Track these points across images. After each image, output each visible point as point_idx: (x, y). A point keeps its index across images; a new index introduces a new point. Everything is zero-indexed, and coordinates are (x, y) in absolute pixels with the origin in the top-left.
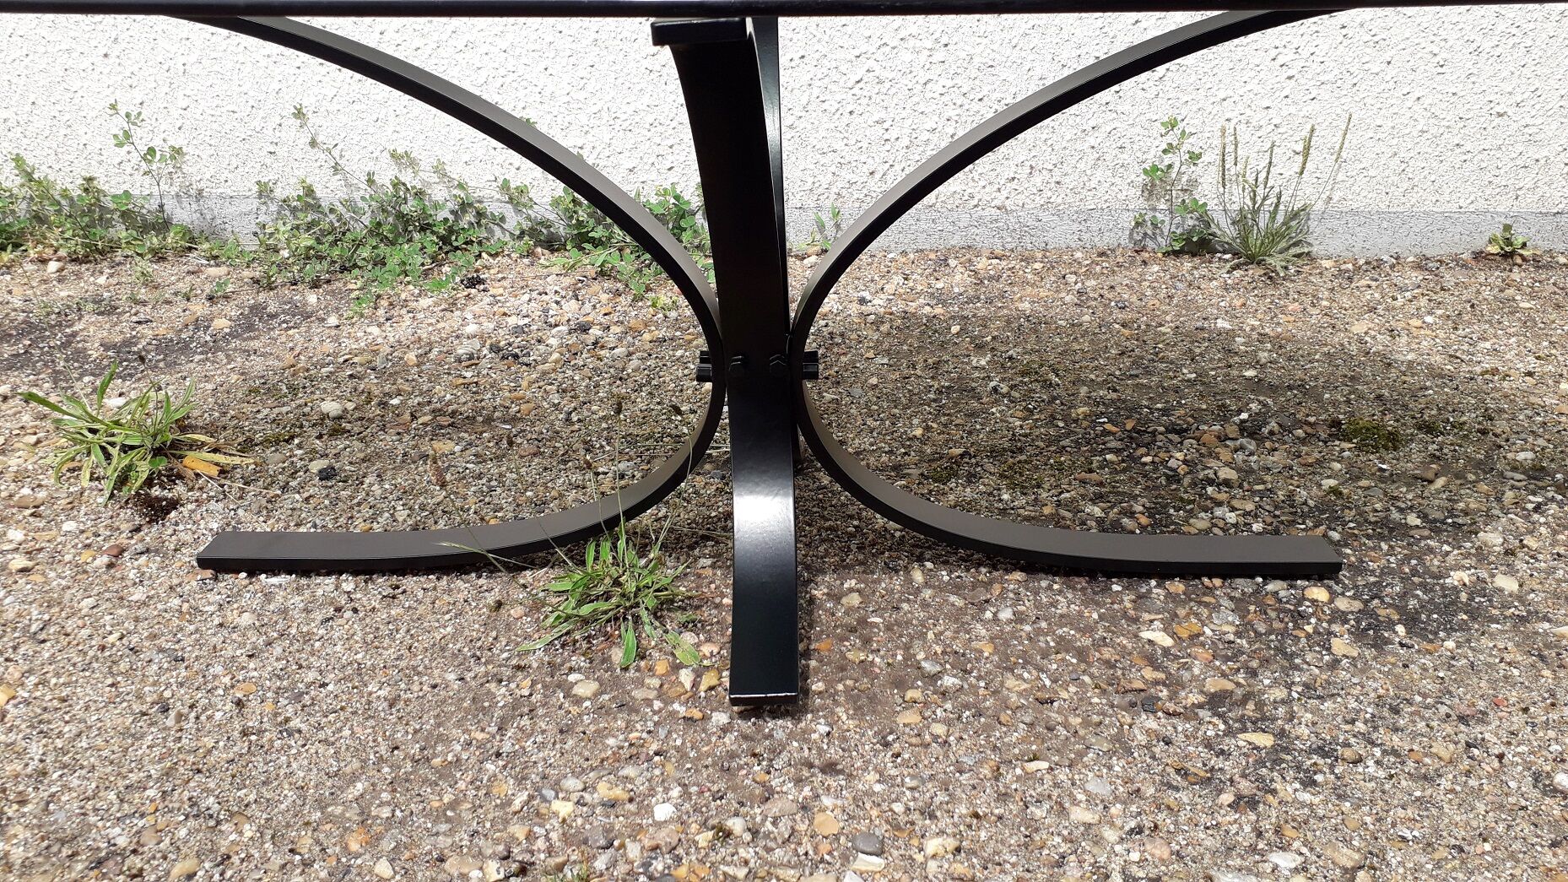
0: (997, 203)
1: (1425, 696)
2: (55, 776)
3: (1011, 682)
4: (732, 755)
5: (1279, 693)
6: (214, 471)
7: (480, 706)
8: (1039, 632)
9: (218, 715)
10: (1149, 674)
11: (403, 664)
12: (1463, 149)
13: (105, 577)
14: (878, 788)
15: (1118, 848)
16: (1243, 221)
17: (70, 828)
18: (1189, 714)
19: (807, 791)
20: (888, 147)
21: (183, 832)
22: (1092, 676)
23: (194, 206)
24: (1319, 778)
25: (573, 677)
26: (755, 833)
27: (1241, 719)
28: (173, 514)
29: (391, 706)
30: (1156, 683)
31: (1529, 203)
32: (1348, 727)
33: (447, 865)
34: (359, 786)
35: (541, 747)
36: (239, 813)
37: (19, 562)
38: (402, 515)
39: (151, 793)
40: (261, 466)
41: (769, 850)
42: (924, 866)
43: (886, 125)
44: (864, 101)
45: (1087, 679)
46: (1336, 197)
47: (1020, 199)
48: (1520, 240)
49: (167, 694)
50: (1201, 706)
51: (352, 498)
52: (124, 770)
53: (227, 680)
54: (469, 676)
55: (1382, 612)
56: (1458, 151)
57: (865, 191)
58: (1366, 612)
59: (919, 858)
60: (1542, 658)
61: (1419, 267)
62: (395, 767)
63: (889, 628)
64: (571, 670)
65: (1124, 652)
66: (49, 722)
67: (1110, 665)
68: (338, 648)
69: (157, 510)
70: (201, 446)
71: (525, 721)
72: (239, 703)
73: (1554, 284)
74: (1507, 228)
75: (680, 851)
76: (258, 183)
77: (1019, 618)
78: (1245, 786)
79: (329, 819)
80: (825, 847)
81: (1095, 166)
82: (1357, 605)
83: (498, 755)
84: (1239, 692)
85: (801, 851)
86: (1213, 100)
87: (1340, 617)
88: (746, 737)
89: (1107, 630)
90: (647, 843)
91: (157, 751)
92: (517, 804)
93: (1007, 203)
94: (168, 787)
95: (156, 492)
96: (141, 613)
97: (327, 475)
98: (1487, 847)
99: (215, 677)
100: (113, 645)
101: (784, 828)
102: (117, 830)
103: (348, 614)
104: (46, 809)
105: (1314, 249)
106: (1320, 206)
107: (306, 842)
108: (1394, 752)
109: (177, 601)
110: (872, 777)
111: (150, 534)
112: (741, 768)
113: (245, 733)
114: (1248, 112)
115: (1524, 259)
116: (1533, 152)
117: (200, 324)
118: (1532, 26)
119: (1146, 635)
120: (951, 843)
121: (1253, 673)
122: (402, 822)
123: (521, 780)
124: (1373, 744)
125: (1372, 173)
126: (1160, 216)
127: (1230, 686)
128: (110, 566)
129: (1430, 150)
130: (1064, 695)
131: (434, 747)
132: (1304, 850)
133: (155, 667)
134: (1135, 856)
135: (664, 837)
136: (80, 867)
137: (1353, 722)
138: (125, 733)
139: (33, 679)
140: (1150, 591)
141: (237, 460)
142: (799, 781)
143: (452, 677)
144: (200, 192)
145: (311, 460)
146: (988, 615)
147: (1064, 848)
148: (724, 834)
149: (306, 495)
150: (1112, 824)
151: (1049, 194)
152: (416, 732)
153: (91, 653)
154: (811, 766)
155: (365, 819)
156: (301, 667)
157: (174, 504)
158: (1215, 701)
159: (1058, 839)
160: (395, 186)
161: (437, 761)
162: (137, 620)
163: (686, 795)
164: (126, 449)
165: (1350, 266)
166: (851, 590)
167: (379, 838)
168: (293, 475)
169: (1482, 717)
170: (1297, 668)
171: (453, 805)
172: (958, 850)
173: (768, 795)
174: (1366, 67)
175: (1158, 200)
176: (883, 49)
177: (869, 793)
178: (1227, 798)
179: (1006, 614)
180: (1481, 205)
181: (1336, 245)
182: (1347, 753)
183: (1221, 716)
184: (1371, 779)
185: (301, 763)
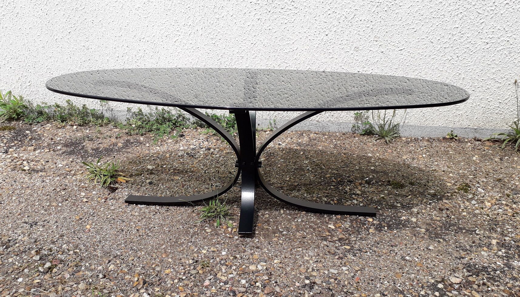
0: (316, 120)
1: (385, 241)
2: (103, 242)
3: (298, 234)
4: (238, 244)
5: (354, 239)
6: (125, 181)
7: (187, 233)
8: (306, 224)
9: (134, 232)
10: (327, 233)
11: (171, 224)
12: (439, 111)
13: (104, 204)
14: (267, 251)
15: (312, 264)
16: (382, 127)
17: (108, 251)
18: (334, 242)
19: (252, 251)
21: (130, 252)
22: (315, 233)
23: (110, 113)
24: (357, 255)
25: (206, 228)
26: (241, 258)
27: (344, 244)
28: (117, 191)
29: (169, 232)
30: (329, 235)
31: (458, 125)
32: (366, 246)
33: (182, 260)
34: (164, 246)
35: (200, 241)
36: (141, 250)
37: (85, 200)
38: (168, 193)
39: (123, 245)
40: (135, 180)
41: (244, 261)
42: (274, 265)
45: (314, 234)
46: (406, 121)
47: (322, 119)
48: (455, 135)
49: (122, 228)
50: (337, 240)
51: (156, 189)
52: (117, 241)
53: (134, 226)
54: (185, 227)
55: (383, 224)
57: (282, 116)
58: (380, 224)
59: (273, 264)
60: (415, 235)
61: (428, 141)
62: (171, 243)
63: (274, 222)
64: (206, 227)
65: (324, 229)
66: (99, 232)
67: (320, 231)
68: (157, 220)
69: (113, 190)
70: (121, 175)
71: (196, 236)
72: (137, 230)
73: (462, 147)
74: (452, 131)
75: (227, 260)
76: (128, 108)
77: (302, 221)
78: (341, 255)
79: (159, 252)
80: (255, 261)
82: (378, 222)
83: (191, 242)
84: (345, 238)
85: (250, 261)
87: (374, 225)
88: (241, 241)
89: (321, 224)
90: (220, 258)
91: (122, 238)
92: (195, 250)
93: (319, 120)
94: (126, 245)
95: (112, 186)
96: (114, 212)
97: (150, 183)
98: (386, 268)
99: (132, 225)
100: (109, 218)
101: (247, 257)
102: (117, 252)
103: (158, 214)
104: (103, 247)
105: (401, 135)
106: (402, 124)
107: (154, 255)
108: (375, 251)
109: (121, 210)
110: (266, 249)
111: (112, 195)
112: (240, 246)
113: (140, 236)
115: (456, 140)
116: (458, 112)
117: (115, 144)
118: (456, 81)
119: (329, 226)
120: (279, 261)
121: (350, 235)
122: (173, 253)
123: (196, 247)
124: (371, 250)
125: (416, 116)
126: (359, 125)
127: (344, 237)
128: (105, 202)
129: (431, 111)
130: (308, 237)
131: (178, 240)
132: (349, 267)
133: (119, 223)
134: (315, 266)
135: (223, 257)
136: (112, 257)
137: (368, 245)
138: (115, 235)
139: (94, 224)
140: (333, 217)
141: (129, 179)
142: (251, 250)
143: (181, 227)
144: (112, 109)
145: (146, 180)
146: (296, 220)
147: (302, 263)
148: (236, 258)
149: (146, 188)
150: (312, 260)
151: (330, 118)
152: (174, 237)
153: (105, 219)
154: (254, 247)
155: (165, 252)
156: (149, 224)
157: (117, 189)
158: (340, 240)
159: (300, 262)
160: (162, 110)
161: (179, 242)
162: (113, 213)
163: (228, 251)
164: (104, 175)
165: (409, 140)
166: (267, 214)
167: (168, 255)
168: (143, 183)
169: (396, 246)
170: (360, 234)
171: (182, 250)
172: (281, 263)
173: (245, 251)
175: (359, 121)
177: (265, 252)
178: (337, 257)
179: (300, 220)
180: (445, 125)
181: (407, 134)
182: (364, 251)
183: (341, 243)
184: (368, 255)
185: (152, 242)
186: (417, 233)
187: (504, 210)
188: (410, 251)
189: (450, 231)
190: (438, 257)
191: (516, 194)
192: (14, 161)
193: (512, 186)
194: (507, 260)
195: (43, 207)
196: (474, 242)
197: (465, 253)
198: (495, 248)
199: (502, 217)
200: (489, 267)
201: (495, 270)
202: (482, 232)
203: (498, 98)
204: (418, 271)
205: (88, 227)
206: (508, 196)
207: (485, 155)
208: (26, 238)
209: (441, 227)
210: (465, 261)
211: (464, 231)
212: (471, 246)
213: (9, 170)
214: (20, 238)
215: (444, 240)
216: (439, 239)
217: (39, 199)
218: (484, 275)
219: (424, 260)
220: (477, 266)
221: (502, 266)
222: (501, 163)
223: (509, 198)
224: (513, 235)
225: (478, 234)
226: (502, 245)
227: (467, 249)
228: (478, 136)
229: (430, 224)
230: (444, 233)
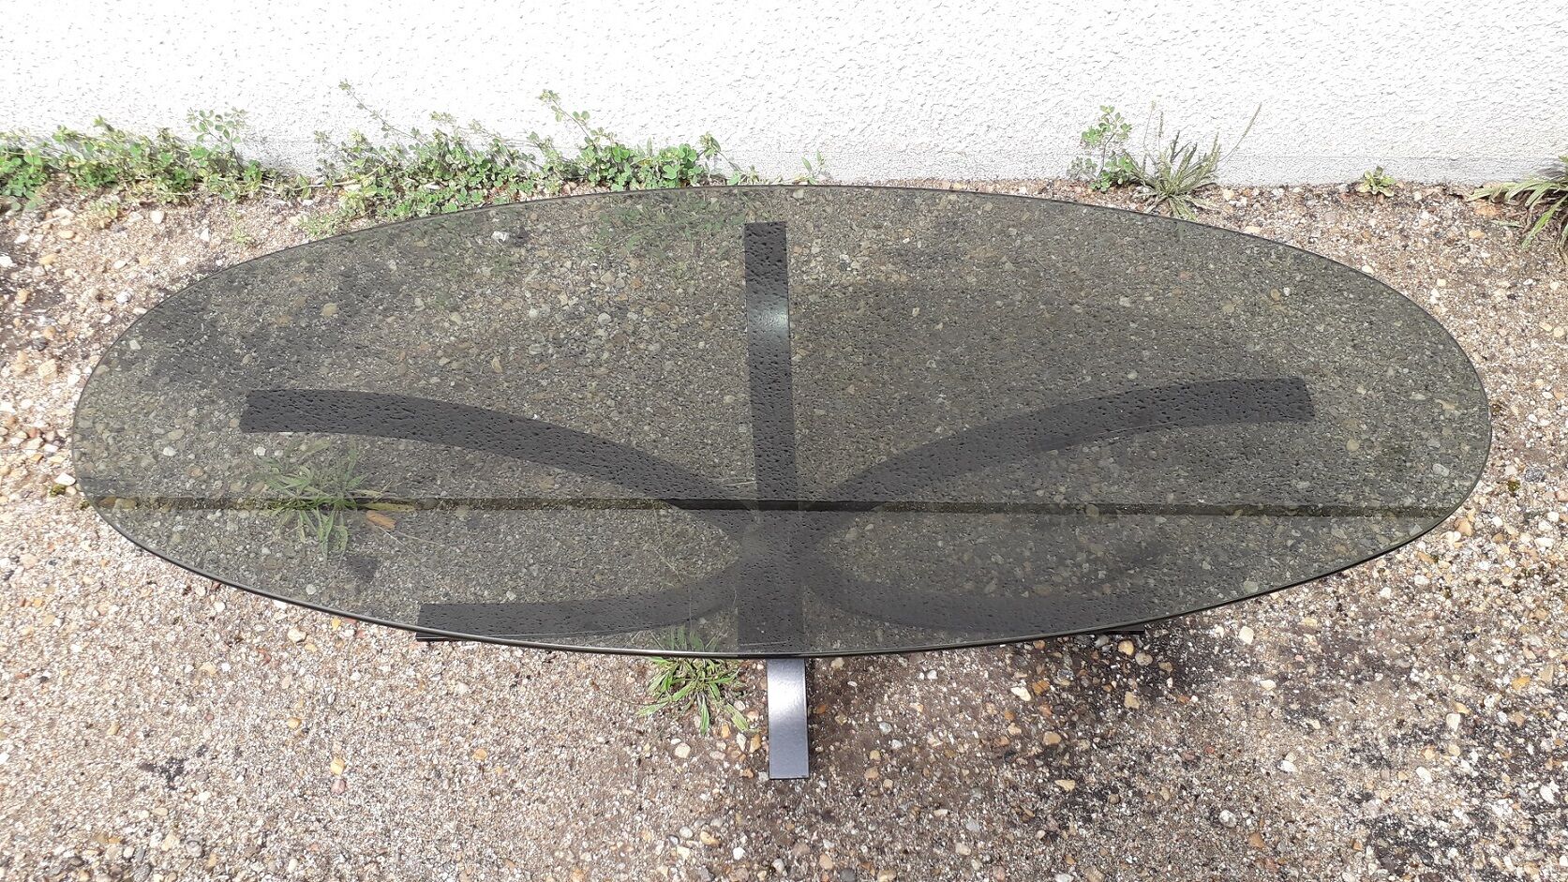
1: (1168, 745)
2: (396, 833)
3: (932, 740)
4: (772, 807)
5: (1085, 745)
6: (390, 523)
7: (623, 767)
8: (953, 693)
9: (471, 778)
10: (1013, 729)
11: (570, 728)
12: (1354, 116)
13: (356, 645)
14: (853, 832)
15: (978, 874)
16: (1162, 165)
17: (419, 872)
18: (1032, 764)
19: (815, 836)
20: (866, 111)
22: (979, 732)
23: (261, 148)
24: (1094, 816)
25: (673, 742)
26: (788, 869)
27: (1058, 769)
28: (377, 573)
29: (571, 767)
30: (1016, 737)
31: (1402, 151)
32: (1118, 774)
34: (569, 836)
35: (665, 800)
37: (293, 635)
38: (534, 570)
39: (454, 845)
40: (421, 508)
43: (865, 98)
44: (846, 81)
45: (975, 733)
46: (1243, 146)
48: (1387, 181)
49: (435, 761)
50: (1038, 757)
52: (433, 827)
53: (467, 747)
54: (612, 740)
55: (1162, 666)
56: (1349, 117)
58: (1154, 667)
60: (1247, 708)
61: (1302, 201)
62: (585, 820)
63: (860, 691)
64: (672, 734)
65: (1000, 708)
66: (374, 787)
67: (990, 720)
68: (527, 714)
69: (365, 570)
70: (371, 500)
71: (652, 781)
72: (480, 767)
73: (1402, 231)
74: (1380, 170)
77: (940, 678)
78: (1053, 824)
80: (826, 877)
81: (1042, 125)
82: (1149, 659)
83: (640, 809)
84: (1061, 745)
86: (1148, 81)
87: (1136, 670)
89: (992, 687)
91: (446, 811)
94: (461, 839)
95: (356, 549)
96: (392, 682)
97: (472, 523)
99: (458, 744)
100: (386, 716)
101: (804, 867)
102: (445, 874)
103: (525, 681)
104: (400, 860)
106: (1227, 152)
108: (1139, 794)
110: (851, 823)
112: (778, 817)
113: (492, 794)
114: (1176, 90)
115: (1386, 198)
119: (1015, 691)
120: (891, 876)
121: (1073, 726)
122: (599, 863)
123: (658, 830)
124: (1130, 787)
125: (1276, 131)
126: (1093, 159)
127: (1057, 738)
129: (1326, 117)
130: (961, 749)
131: (603, 802)
132: (1075, 874)
133: (419, 736)
137: (1121, 769)
138: (422, 795)
139: (349, 751)
142: (810, 827)
143: (601, 740)
144: (264, 139)
145: (455, 506)
146: (922, 676)
147: (950, 872)
148: (773, 869)
150: (978, 857)
152: (591, 790)
153: (375, 723)
154: (817, 814)
155: (578, 862)
156: (508, 733)
157: (375, 562)
158: (1048, 752)
159: (947, 868)
161: (608, 815)
162: (391, 689)
163: (749, 841)
164: (323, 509)
168: (447, 524)
169: (1197, 762)
170: (1101, 722)
171: (623, 848)
172: (895, 879)
173: (795, 840)
174: (1282, 60)
176: (866, 45)
177: (849, 835)
178: (1041, 834)
179: (932, 675)
180: (1362, 152)
181: (1240, 179)
182: (1112, 798)
183: (1048, 765)
184: (1122, 817)
185: (531, 818)
186: (1254, 697)
187: (1495, 562)
188: (1232, 783)
189: (1343, 677)
190: (1304, 801)
191: (1535, 479)
192: (14, 441)
193: (1529, 437)
194: (1482, 796)
195: (178, 683)
196: (1400, 724)
197: (1375, 774)
198: (1455, 749)
199: (1485, 596)
200: (1433, 829)
201: (1447, 843)
202: (1427, 675)
204: (1251, 866)
205: (336, 767)
206: (1513, 486)
207: (1465, 274)
208: (172, 841)
209: (1318, 659)
210: (1371, 810)
211: (1379, 677)
212: (1392, 742)
213: (14, 496)
214: (154, 842)
215: (1324, 721)
216: (1311, 722)
217: (155, 646)
218: (1416, 866)
219: (1268, 822)
220: (1402, 832)
221: (1466, 821)
222: (1509, 310)
223: (1513, 500)
224: (1506, 680)
225: (1414, 685)
226: (1476, 729)
227: (1382, 758)
229: (1289, 650)
230: (1324, 688)
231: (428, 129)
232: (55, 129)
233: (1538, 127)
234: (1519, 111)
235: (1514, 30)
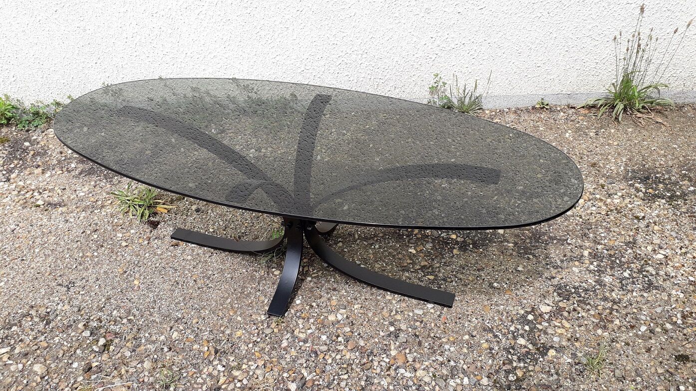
1: (471, 264)
2: (158, 301)
3: (377, 265)
4: (313, 288)
5: (438, 265)
6: (166, 211)
7: (253, 278)
8: (385, 251)
9: (191, 284)
10: (409, 261)
11: (232, 268)
12: (527, 77)
13: (148, 247)
14: (345, 294)
15: (395, 305)
16: (461, 101)
17: (167, 313)
18: (416, 271)
19: (329, 295)
20: (350, 82)
21: (193, 313)
22: (395, 263)
24: (442, 286)
25: (273, 270)
26: (318, 306)
27: (428, 273)
28: (159, 226)
29: (232, 279)
30: (410, 263)
31: (549, 91)
32: (451, 273)
33: (253, 317)
34: (229, 300)
35: (269, 288)
36: (203, 308)
37: (124, 244)
38: (221, 223)
39: (182, 304)
40: (178, 207)
41: (321, 309)
42: (354, 311)
43: (349, 76)
44: (342, 70)
45: (394, 263)
46: (490, 92)
48: (546, 103)
49: (177, 279)
50: (419, 269)
51: (206, 218)
52: (174, 299)
53: (190, 275)
54: (249, 270)
55: (468, 241)
56: (526, 77)
58: (464, 241)
59: (353, 309)
60: (502, 253)
61: (515, 112)
62: (236, 295)
63: (349, 252)
64: (273, 268)
65: (404, 256)
66: (151, 288)
67: (400, 259)
68: (215, 264)
69: (154, 225)
70: (159, 203)
71: (264, 282)
72: (195, 281)
73: (554, 119)
74: (542, 99)
75: (302, 311)
77: (380, 247)
79: (224, 308)
80: (333, 308)
81: (415, 86)
82: (463, 239)
83: (259, 290)
84: (428, 265)
85: (328, 309)
86: (450, 66)
87: (457, 243)
88: (315, 283)
89: (401, 249)
90: (295, 309)
91: (180, 294)
92: (266, 302)
94: (185, 302)
95: (152, 219)
96: (162, 257)
97: (198, 210)
98: (473, 301)
99: (187, 274)
100: (158, 267)
101: (324, 305)
102: (178, 313)
103: (215, 255)
104: (159, 310)
105: (484, 107)
106: (485, 95)
107: (220, 314)
108: (461, 279)
109: (170, 253)
110: (344, 291)
111: (155, 232)
112: (315, 291)
113: (199, 288)
114: (461, 69)
115: (547, 109)
116: (549, 77)
118: (546, 41)
119: (410, 250)
120: (360, 306)
121: (433, 260)
122: (241, 307)
123: (265, 296)
124: (456, 277)
125: (500, 84)
126: (436, 100)
127: (427, 263)
128: (148, 243)
129: (517, 78)
130: (389, 268)
131: (244, 289)
133: (171, 272)
134: (398, 307)
135: (299, 308)
136: (173, 322)
137: (453, 272)
138: (170, 290)
139: (142, 277)
140: (412, 238)
141: (171, 207)
142: (328, 293)
143: (244, 271)
145: (192, 205)
146: (373, 247)
147: (384, 305)
148: (312, 306)
149: (193, 218)
150: (395, 299)
152: (239, 286)
153: (154, 269)
154: (330, 289)
155: (232, 308)
156: (207, 270)
157: (158, 223)
158: (423, 268)
159: (383, 303)
161: (246, 293)
162: (161, 259)
163: (303, 298)
164: (140, 206)
165: (494, 113)
166: (340, 241)
167: (236, 312)
168: (188, 211)
169: (483, 269)
170: (444, 258)
171: (251, 303)
172: (361, 307)
173: (321, 297)
174: (497, 54)
175: (435, 95)
176: (347, 54)
177: (343, 295)
179: (377, 246)
180: (534, 92)
181: (490, 106)
182: (449, 280)
183: (423, 272)
184: (454, 286)
185: (214, 295)
186: (505, 249)
187: (598, 207)
188: (498, 275)
189: (540, 242)
190: (527, 280)
191: (611, 184)
192: (22, 192)
193: (607, 172)
194: (599, 276)
195: (76, 259)
196: (565, 256)
197: (556, 271)
198: (587, 262)
199: (595, 217)
200: (580, 286)
201: (586, 290)
202: (574, 241)
203: (595, 57)
204: (507, 300)
205: (136, 282)
206: (603, 186)
207: (579, 129)
208: (67, 307)
209: (530, 238)
210: (555, 282)
211: (555, 242)
212: (562, 261)
213: (19, 208)
214: (59, 307)
215: (534, 256)
216: (529, 256)
217: (68, 249)
218: (575, 298)
219: (513, 286)
220: (568, 287)
221: (594, 283)
222: (596, 139)
223: (603, 190)
224: (606, 241)
225: (569, 244)
226: (594, 256)
227: (558, 266)
228: (572, 102)
229: (519, 236)
230: (534, 246)
231: (190, 95)
232: (52, 101)
233: (596, 79)
234: (587, 73)
235: (576, 39)
